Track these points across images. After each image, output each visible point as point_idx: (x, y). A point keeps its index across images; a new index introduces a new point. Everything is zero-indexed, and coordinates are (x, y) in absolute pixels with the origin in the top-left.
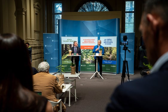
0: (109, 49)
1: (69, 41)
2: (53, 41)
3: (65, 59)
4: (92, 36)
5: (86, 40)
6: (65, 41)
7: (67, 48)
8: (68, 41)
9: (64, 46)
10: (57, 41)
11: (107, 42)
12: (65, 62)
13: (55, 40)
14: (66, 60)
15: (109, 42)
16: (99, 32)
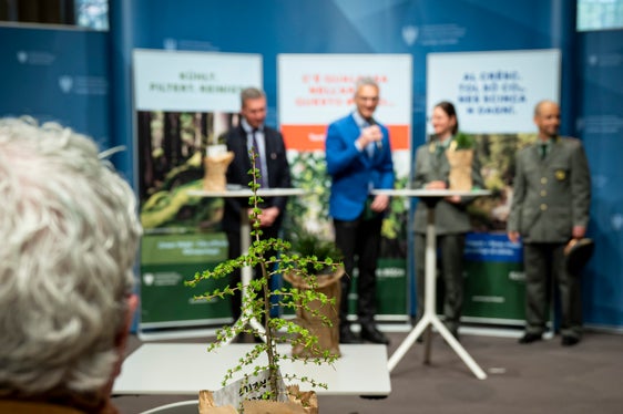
0: (496, 148)
1: (197, 84)
2: (66, 84)
3: (165, 224)
4: (362, 47)
5: (323, 84)
6: (161, 88)
7: (180, 142)
8: (183, 88)
9: (157, 126)
10: (100, 87)
11: (481, 94)
12: (165, 245)
13: (83, 81)
14: (173, 229)
15: (500, 92)
16: (418, 23)
